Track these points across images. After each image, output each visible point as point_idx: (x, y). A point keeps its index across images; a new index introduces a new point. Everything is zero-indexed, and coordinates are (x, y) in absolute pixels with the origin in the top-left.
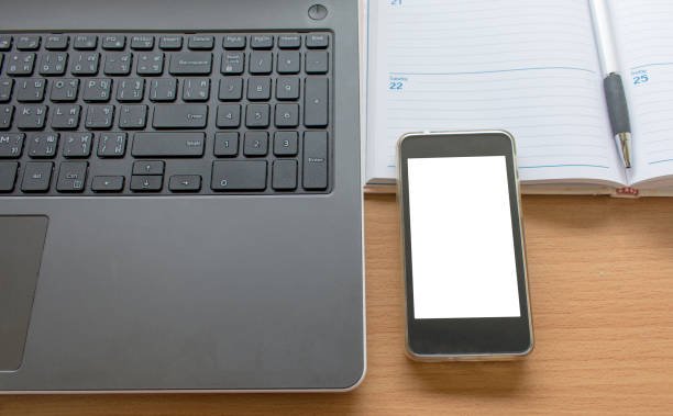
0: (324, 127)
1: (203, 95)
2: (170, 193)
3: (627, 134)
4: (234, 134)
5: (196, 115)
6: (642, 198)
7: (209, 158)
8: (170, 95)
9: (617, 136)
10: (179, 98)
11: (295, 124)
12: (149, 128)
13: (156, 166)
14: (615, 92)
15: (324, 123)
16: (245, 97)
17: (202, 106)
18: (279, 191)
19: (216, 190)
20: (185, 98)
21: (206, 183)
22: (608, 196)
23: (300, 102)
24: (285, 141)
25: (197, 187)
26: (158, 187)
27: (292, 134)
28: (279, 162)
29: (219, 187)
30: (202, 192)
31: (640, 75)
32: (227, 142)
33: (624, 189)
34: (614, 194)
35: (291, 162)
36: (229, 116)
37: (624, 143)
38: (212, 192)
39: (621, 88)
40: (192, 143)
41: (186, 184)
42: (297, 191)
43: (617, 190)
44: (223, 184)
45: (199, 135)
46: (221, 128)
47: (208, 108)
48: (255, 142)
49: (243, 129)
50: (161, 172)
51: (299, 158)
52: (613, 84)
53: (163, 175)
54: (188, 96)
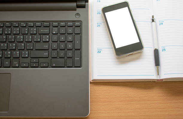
0: (80, 49)
1: (48, 40)
2: (40, 67)
4: (56, 51)
5: (46, 46)
7: (50, 58)
8: (39, 40)
11: (72, 48)
12: (34, 49)
16: (59, 41)
18: (68, 67)
19: (52, 67)
23: (73, 42)
25: (47, 66)
26: (37, 66)
27: (71, 51)
28: (68, 59)
42: (73, 67)
43: (157, 80)
44: (54, 65)
45: (47, 51)
46: (53, 49)
47: (49, 44)
51: (73, 58)
53: (38, 63)
54: (44, 40)
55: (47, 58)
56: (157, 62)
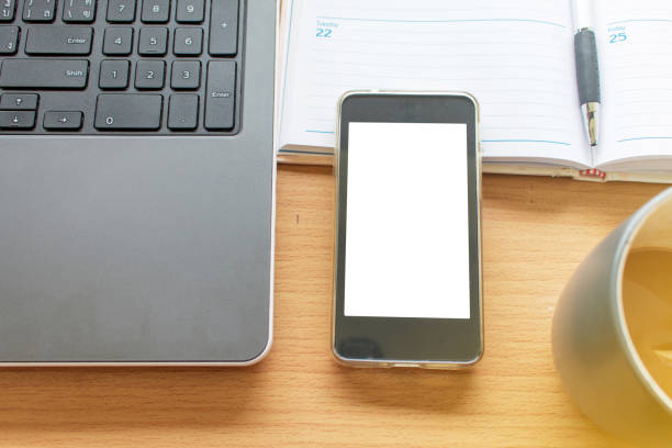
0: (233, 56)
1: (87, 15)
2: (44, 131)
3: (596, 104)
4: (123, 62)
5: (79, 39)
6: (609, 182)
7: (93, 89)
8: (48, 14)
9: (584, 106)
10: (59, 18)
11: (198, 51)
12: (21, 54)
13: (28, 100)
14: (586, 51)
15: (233, 51)
16: (138, 18)
17: (87, 29)
18: (175, 130)
19: (101, 129)
20: (66, 18)
21: (89, 121)
22: (570, 178)
23: (205, 26)
24: (185, 73)
25: (77, 125)
26: (30, 124)
27: (194, 63)
28: (177, 96)
29: (104, 126)
30: (84, 130)
31: (617, 33)
32: (115, 73)
33: (588, 170)
34: (576, 175)
35: (192, 97)
36: (119, 41)
37: (591, 115)
38: (95, 131)
39: (593, 47)
40: (73, 72)
41: (65, 122)
42: (198, 132)
43: (581, 172)
44: (110, 122)
45: (82, 63)
46: (108, 55)
47: (93, 31)
48: (149, 72)
49: (135, 58)
50: (34, 107)
51: (201, 92)
52: (585, 41)
53: (36, 110)
54: (70, 16)
55: (82, 89)
56: (588, 89)
